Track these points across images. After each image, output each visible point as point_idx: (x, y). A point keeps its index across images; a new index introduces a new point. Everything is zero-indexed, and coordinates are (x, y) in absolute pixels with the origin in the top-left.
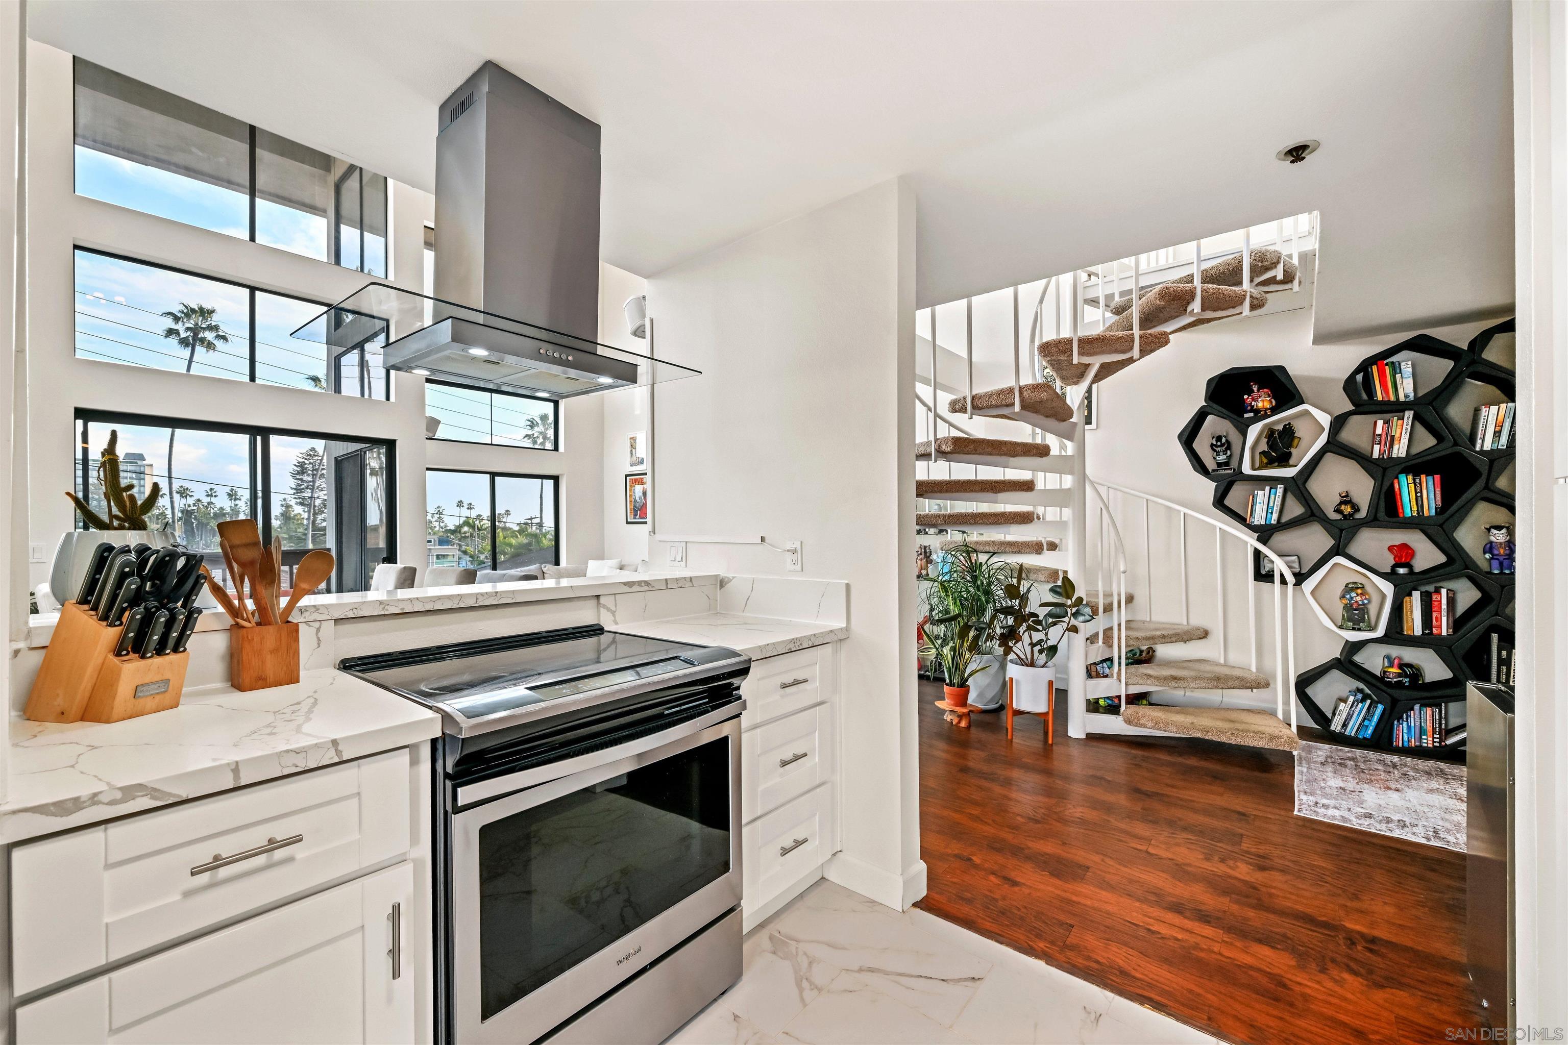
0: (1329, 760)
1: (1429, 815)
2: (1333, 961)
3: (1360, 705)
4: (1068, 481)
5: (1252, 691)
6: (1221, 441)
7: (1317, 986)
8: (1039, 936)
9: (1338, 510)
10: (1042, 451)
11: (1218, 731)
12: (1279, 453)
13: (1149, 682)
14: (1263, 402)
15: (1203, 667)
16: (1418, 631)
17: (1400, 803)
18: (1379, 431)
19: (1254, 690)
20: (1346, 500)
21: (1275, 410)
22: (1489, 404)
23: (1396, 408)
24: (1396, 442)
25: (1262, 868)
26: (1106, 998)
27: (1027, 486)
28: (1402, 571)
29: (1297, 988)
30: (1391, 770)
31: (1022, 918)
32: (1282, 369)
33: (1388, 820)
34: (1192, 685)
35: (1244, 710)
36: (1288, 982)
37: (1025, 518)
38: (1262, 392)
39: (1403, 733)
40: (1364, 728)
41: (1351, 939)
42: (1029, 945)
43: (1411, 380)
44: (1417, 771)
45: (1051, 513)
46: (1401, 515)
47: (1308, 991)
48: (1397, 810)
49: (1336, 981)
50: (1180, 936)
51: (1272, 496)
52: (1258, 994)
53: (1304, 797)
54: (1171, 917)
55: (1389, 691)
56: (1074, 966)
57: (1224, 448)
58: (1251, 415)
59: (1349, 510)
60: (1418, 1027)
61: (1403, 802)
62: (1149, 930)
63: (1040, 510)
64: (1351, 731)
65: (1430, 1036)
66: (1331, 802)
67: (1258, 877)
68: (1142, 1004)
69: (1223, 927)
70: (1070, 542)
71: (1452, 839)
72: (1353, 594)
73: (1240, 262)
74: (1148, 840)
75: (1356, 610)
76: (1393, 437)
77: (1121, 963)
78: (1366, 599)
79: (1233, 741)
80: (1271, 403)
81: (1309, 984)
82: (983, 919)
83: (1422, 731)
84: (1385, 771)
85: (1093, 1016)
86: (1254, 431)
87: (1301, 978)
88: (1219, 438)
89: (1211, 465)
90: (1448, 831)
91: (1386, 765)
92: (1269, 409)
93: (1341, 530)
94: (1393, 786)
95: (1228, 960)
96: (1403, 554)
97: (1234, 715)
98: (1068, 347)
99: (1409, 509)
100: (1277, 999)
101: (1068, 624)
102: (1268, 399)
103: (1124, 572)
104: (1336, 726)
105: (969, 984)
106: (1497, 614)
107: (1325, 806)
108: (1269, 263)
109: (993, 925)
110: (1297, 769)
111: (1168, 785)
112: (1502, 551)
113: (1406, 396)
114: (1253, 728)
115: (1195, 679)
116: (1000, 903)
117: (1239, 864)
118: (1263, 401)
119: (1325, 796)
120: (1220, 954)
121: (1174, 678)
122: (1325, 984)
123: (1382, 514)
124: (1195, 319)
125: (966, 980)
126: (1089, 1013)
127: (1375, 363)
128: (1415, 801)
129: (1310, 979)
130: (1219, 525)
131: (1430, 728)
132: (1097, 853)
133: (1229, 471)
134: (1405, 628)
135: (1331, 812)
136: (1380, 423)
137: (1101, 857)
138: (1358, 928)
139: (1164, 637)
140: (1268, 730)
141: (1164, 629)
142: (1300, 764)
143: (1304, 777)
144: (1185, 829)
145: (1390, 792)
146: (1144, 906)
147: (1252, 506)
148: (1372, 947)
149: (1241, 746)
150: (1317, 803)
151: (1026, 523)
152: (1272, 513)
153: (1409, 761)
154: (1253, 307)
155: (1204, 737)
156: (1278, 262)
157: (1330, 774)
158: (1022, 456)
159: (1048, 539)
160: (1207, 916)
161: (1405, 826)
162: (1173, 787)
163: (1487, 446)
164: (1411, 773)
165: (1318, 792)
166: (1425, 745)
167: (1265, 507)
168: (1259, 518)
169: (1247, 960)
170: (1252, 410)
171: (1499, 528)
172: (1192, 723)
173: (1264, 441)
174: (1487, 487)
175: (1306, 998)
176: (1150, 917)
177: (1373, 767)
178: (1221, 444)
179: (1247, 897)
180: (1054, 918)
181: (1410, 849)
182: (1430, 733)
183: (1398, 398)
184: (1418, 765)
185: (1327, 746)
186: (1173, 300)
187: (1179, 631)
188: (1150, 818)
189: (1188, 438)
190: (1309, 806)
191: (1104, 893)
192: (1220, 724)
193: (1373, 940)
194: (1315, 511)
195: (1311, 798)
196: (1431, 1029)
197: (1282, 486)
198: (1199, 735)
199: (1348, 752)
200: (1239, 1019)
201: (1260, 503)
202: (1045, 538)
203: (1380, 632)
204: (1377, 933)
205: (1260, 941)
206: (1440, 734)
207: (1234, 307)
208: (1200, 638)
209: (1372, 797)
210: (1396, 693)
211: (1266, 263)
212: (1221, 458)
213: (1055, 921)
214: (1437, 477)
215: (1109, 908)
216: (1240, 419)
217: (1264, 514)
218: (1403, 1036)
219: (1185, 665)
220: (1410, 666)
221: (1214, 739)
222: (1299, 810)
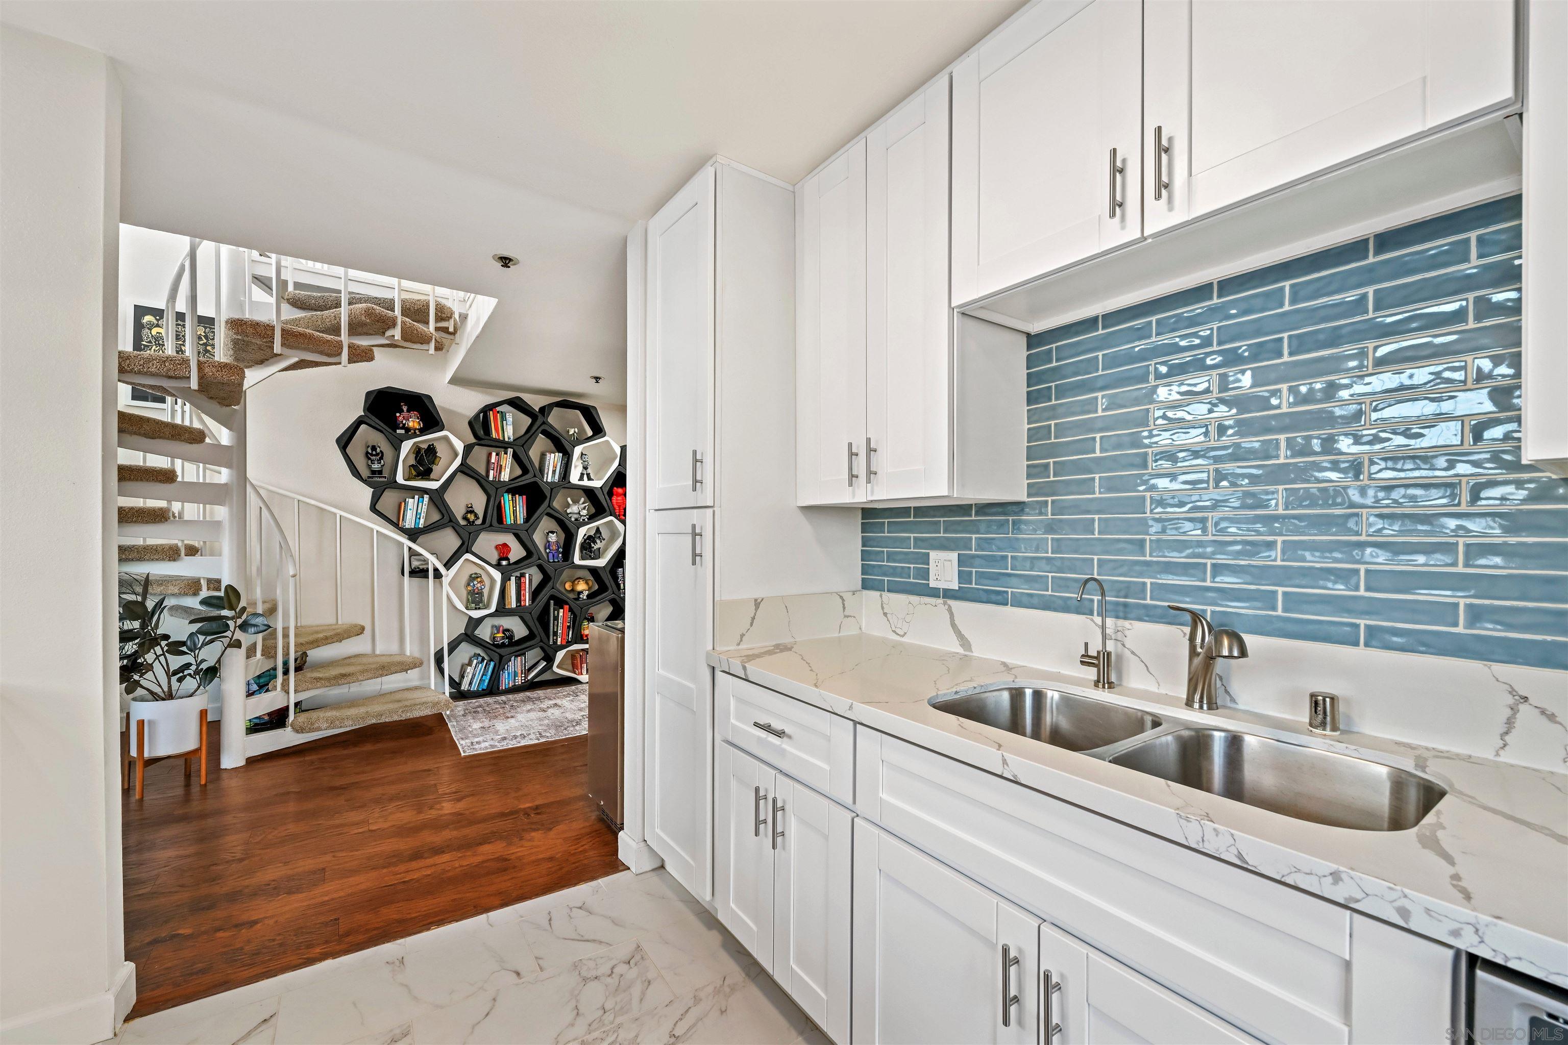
0: (467, 711)
1: (533, 725)
2: (523, 830)
3: (480, 665)
4: (223, 475)
5: (407, 673)
6: (376, 451)
7: (522, 849)
8: (310, 946)
9: (465, 518)
10: (196, 437)
11: (391, 712)
12: (425, 468)
13: (319, 684)
14: (414, 423)
15: (364, 660)
16: (514, 605)
17: (517, 724)
18: (493, 460)
19: (409, 671)
20: (470, 510)
21: (423, 431)
22: (551, 452)
23: (502, 445)
24: (503, 470)
25: (459, 800)
26: (400, 945)
27: (167, 476)
28: (504, 563)
29: (513, 857)
30: (504, 706)
31: (281, 945)
32: (429, 398)
33: (515, 737)
34: (360, 678)
35: (404, 690)
36: (507, 857)
37: (159, 517)
38: (413, 414)
39: (506, 681)
40: (482, 682)
41: (526, 813)
42: (305, 959)
43: (511, 427)
44: (517, 701)
45: (192, 511)
46: (505, 523)
47: (519, 854)
48: (517, 729)
49: (530, 840)
50: (429, 873)
51: (420, 504)
52: (494, 874)
53: (462, 742)
54: (414, 865)
55: (498, 650)
56: (358, 944)
57: (378, 457)
58: (403, 431)
59: (473, 518)
60: (573, 838)
61: (518, 723)
62: (404, 882)
63: (176, 507)
64: (474, 688)
65: (580, 838)
66: (480, 739)
67: (461, 806)
68: (428, 929)
69: (454, 849)
70: (227, 545)
71: (548, 735)
72: (475, 582)
73: (428, 306)
74: (365, 822)
75: (477, 594)
76: (501, 466)
77: (395, 917)
78: (483, 585)
79: (404, 717)
80: (420, 425)
81: (519, 850)
82: (235, 973)
83: (515, 675)
84: (501, 708)
85: (397, 963)
86: (407, 446)
87: (513, 849)
88: (374, 448)
89: (365, 473)
90: (545, 731)
91: (500, 703)
92: (418, 429)
93: (470, 533)
94: (509, 715)
95: (468, 867)
96: (503, 550)
97: (398, 696)
98: (270, 333)
99: (509, 519)
100: (505, 870)
101: (231, 639)
102: (418, 421)
103: (294, 576)
104: (465, 686)
105: (264, 1027)
106: (553, 588)
107: (478, 743)
108: (445, 316)
109: (251, 970)
110: (449, 725)
111: (358, 774)
112: (554, 547)
113: (509, 438)
114: (418, 701)
115: (363, 672)
116: (247, 948)
117: (443, 805)
118: (414, 421)
119: (475, 736)
120: (461, 866)
121: (344, 676)
122: (526, 845)
123: (495, 523)
124: (389, 342)
125: (260, 1025)
126: (393, 963)
127: (491, 410)
128: (523, 720)
129: (517, 848)
130: (376, 528)
131: (520, 671)
132: (325, 854)
133: (383, 479)
134: (507, 604)
135: (483, 745)
136: (494, 454)
137: (332, 854)
138: (528, 805)
139: (326, 638)
140: (429, 699)
141: (323, 631)
142: (450, 721)
143: (457, 729)
144: (391, 799)
145: (509, 720)
146: (392, 869)
147: (404, 511)
148: (539, 811)
149: (411, 719)
150: (472, 743)
151: (160, 521)
152: (420, 518)
153: (510, 696)
154: (437, 349)
155: (379, 722)
156: (451, 317)
157: (471, 721)
158: (168, 439)
159: (186, 542)
160: (441, 848)
161: (525, 737)
162: (363, 772)
163: (549, 480)
164: (515, 704)
165: (470, 735)
166: (517, 683)
167: (415, 513)
168: (409, 523)
169: (479, 859)
170: (403, 427)
171: (553, 532)
172: (367, 712)
173: (413, 456)
174: (549, 506)
175: (519, 859)
176: (400, 873)
177: (494, 708)
178: (373, 453)
179: (459, 822)
180: (316, 924)
181: (532, 749)
182: (519, 675)
183: (504, 439)
184: (516, 698)
185: (461, 703)
186: (378, 321)
187: (339, 631)
188: (357, 805)
189: (344, 442)
190: (469, 746)
191: (351, 879)
192: (391, 706)
193: (537, 807)
194: (452, 518)
195: (467, 741)
196: (578, 835)
197: (428, 496)
198: (374, 721)
199: (475, 702)
200: (492, 895)
201: (410, 509)
202: (183, 541)
203: (493, 608)
204: (537, 803)
205: (481, 844)
206: (525, 674)
207: (422, 344)
208: (358, 635)
209: (501, 726)
210: (502, 651)
211: (443, 315)
212: (376, 466)
213: (318, 926)
214: (524, 497)
215: (363, 887)
216: (394, 434)
217: (414, 518)
218: (570, 846)
219: (348, 661)
220: (508, 630)
221: (387, 720)
222: (464, 752)
